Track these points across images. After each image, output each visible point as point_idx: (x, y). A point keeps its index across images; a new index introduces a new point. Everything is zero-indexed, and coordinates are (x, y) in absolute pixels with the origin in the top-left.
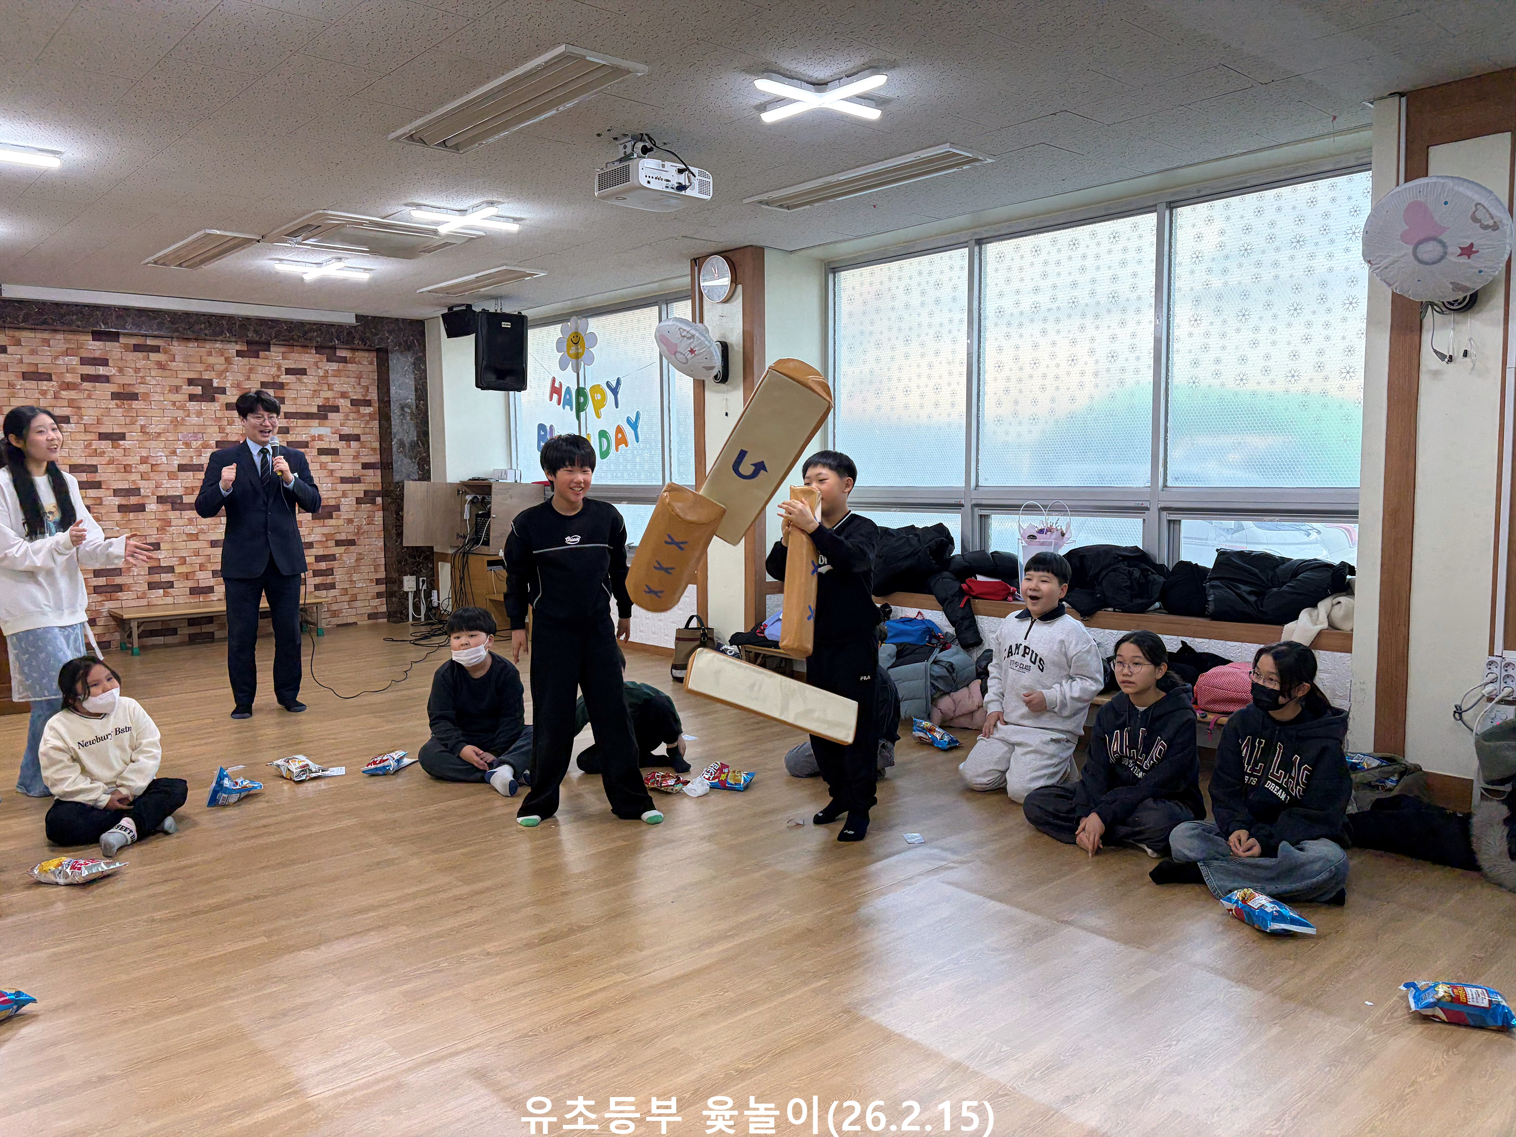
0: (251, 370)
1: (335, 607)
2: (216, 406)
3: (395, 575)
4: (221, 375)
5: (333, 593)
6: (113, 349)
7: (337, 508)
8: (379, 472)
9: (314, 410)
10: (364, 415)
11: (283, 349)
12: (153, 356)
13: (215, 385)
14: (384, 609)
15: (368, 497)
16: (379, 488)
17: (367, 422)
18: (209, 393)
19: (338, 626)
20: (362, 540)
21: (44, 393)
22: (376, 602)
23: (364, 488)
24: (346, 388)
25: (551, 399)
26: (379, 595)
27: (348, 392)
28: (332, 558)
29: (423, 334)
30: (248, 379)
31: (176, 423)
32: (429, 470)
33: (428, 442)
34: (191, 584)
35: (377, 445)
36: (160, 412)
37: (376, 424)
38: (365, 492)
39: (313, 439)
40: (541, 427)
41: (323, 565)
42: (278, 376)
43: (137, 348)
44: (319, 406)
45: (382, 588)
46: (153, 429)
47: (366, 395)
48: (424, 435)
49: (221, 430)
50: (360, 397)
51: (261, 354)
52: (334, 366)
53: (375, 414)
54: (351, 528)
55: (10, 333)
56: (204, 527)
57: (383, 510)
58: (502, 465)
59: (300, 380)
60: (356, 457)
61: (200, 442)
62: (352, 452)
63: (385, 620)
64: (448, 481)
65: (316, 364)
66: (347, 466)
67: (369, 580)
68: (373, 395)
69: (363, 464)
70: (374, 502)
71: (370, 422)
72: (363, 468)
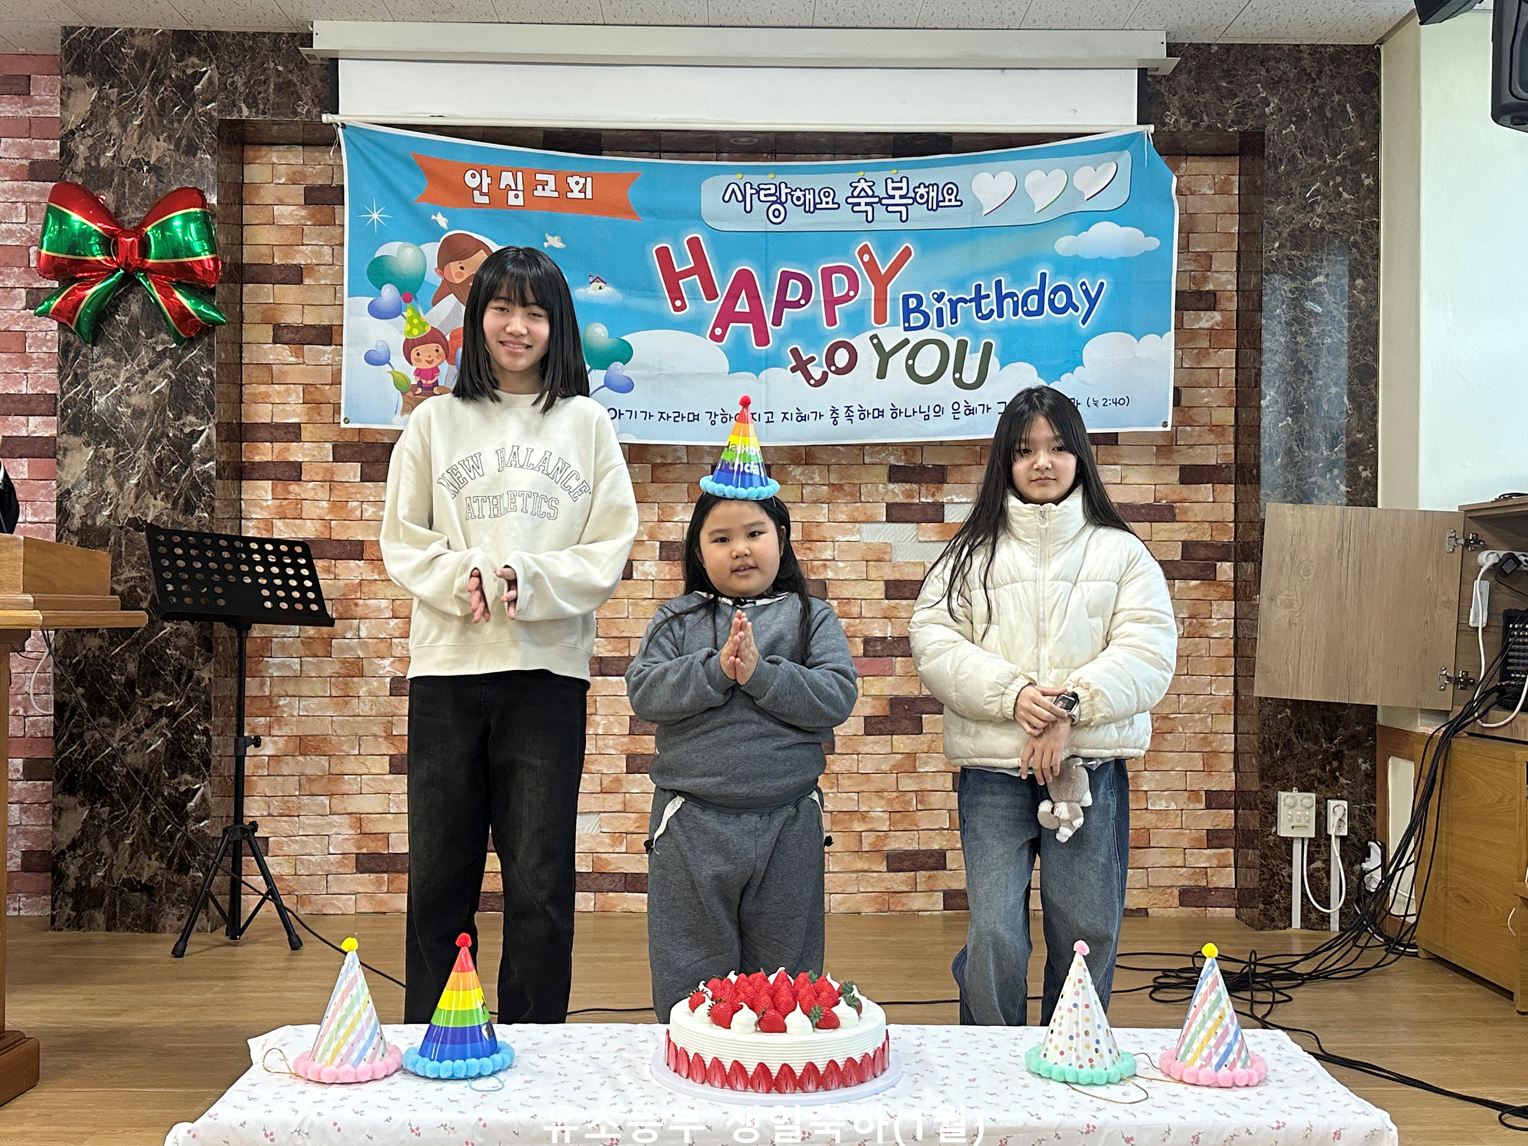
3: (1253, 784)
8: (1228, 492)
10: (1196, 333)
14: (1227, 879)
15: (1196, 561)
16: (1224, 537)
17: (1203, 354)
22: (1204, 858)
23: (1186, 536)
26: (1214, 839)
29: (1372, 83)
32: (1373, 483)
33: (1374, 399)
35: (1227, 416)
37: (1226, 357)
38: (1187, 545)
45: (1225, 819)
47: (1205, 279)
50: (1189, 285)
53: (1226, 330)
57: (1235, 599)
60: (1166, 449)
63: (1230, 912)
64: (1422, 508)
66: (1137, 475)
67: (1186, 794)
68: (1224, 277)
69: (1183, 468)
70: (1212, 576)
71: (1209, 354)
72: (1183, 481)
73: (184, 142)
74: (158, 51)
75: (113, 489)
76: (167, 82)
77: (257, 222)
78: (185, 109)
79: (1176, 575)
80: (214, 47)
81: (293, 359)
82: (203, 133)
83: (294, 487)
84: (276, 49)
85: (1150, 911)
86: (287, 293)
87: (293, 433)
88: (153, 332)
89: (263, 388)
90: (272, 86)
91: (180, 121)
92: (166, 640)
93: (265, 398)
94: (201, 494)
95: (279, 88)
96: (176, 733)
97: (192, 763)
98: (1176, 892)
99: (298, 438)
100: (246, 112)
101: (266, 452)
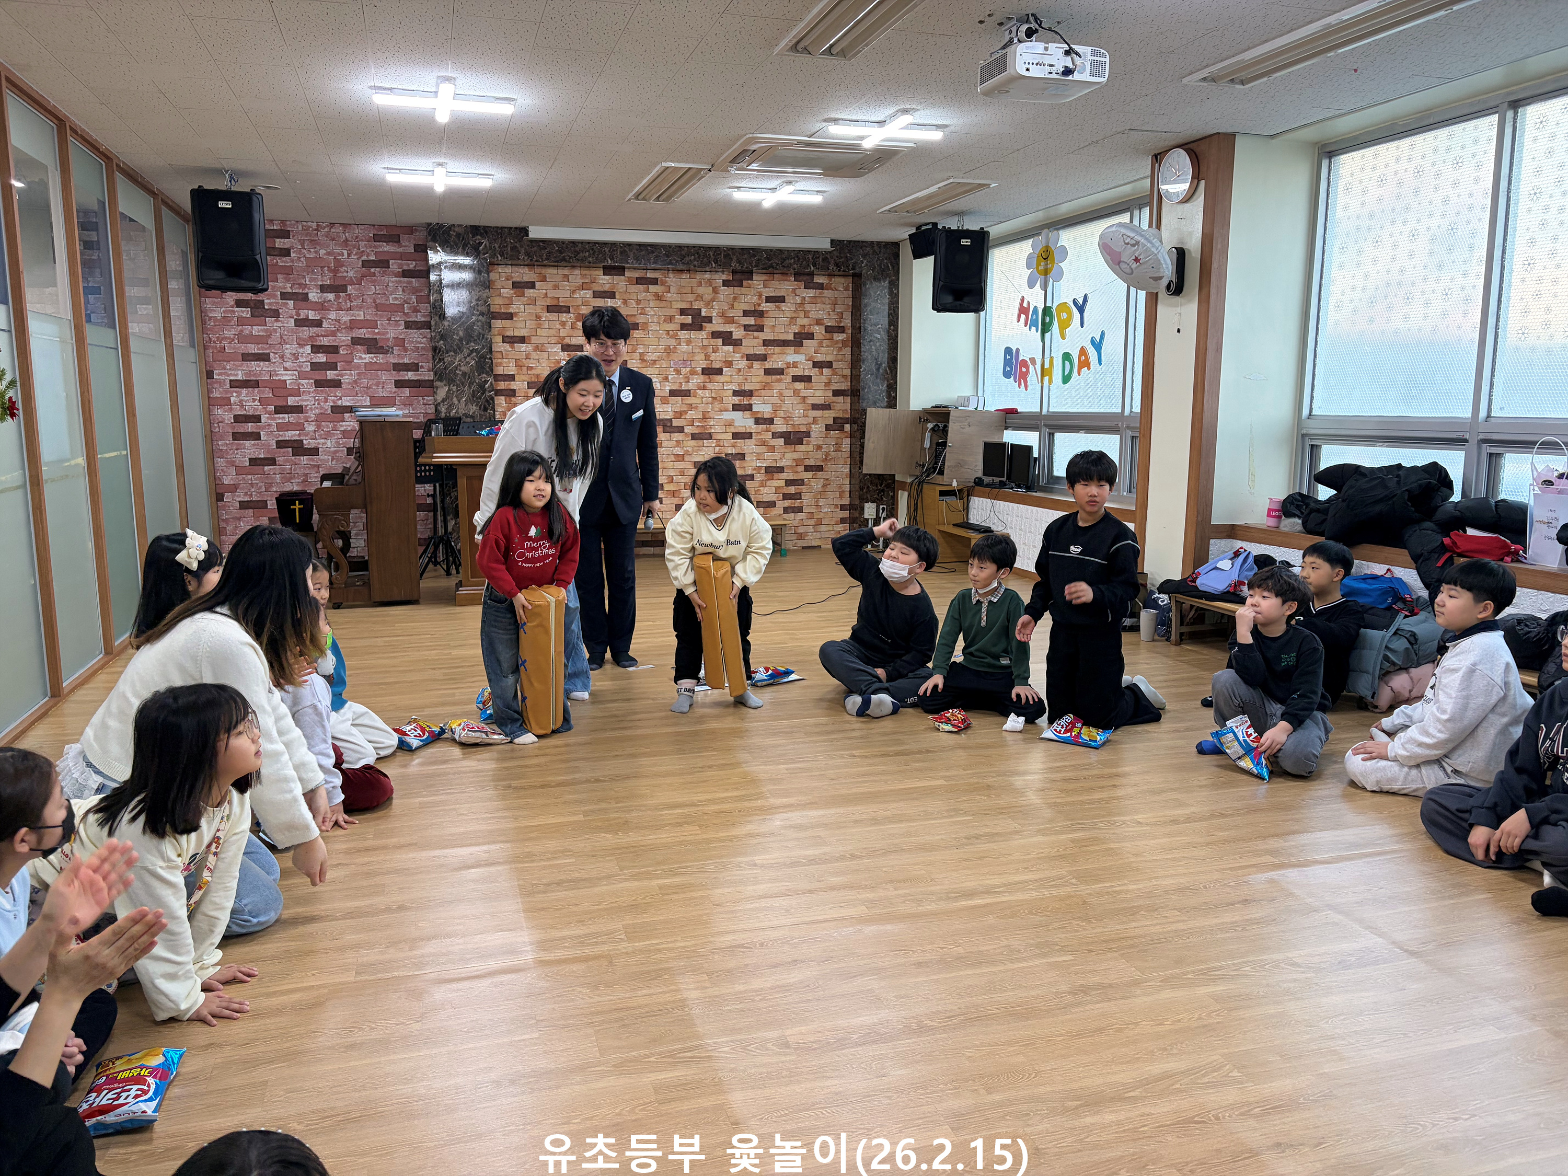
0: (735, 298)
1: (801, 530)
2: (703, 334)
3: (857, 502)
4: (708, 304)
5: (800, 516)
6: (618, 283)
7: (808, 434)
8: (848, 399)
9: (791, 337)
10: (837, 342)
11: (764, 277)
12: (653, 288)
13: (703, 314)
15: (837, 425)
16: (848, 416)
17: (840, 349)
18: (697, 322)
19: (803, 548)
20: (829, 466)
21: (563, 324)
22: (840, 527)
23: (834, 415)
24: (821, 315)
25: (1019, 320)
26: (843, 521)
27: (823, 319)
28: (800, 482)
29: (898, 256)
30: (732, 307)
31: (669, 351)
32: (895, 398)
33: (896, 368)
35: (847, 372)
36: (655, 341)
37: (848, 350)
38: (834, 418)
39: (788, 365)
40: (1008, 351)
41: (792, 490)
42: (759, 305)
43: (639, 281)
44: (795, 334)
45: (846, 514)
46: (650, 357)
47: (841, 322)
48: (893, 360)
49: (707, 357)
50: (835, 324)
51: (745, 283)
52: (811, 293)
53: (848, 340)
54: (820, 455)
55: (537, 270)
56: (690, 449)
58: (967, 391)
59: (778, 307)
60: (828, 384)
61: (688, 369)
62: (824, 379)
64: (912, 409)
65: (794, 291)
66: (818, 393)
67: (833, 506)
68: (847, 321)
69: (833, 391)
70: (843, 429)
71: (842, 349)
72: (834, 395)
74: (465, 235)
75: (456, 402)
76: (469, 247)
77: (494, 295)
79: (831, 429)
80: (487, 234)
81: (511, 349)
82: (483, 266)
83: (513, 399)
85: (821, 546)
86: (507, 323)
87: (512, 378)
89: (500, 360)
90: (510, 249)
93: (500, 364)
94: (489, 404)
99: (513, 380)
100: (500, 258)
101: (502, 385)
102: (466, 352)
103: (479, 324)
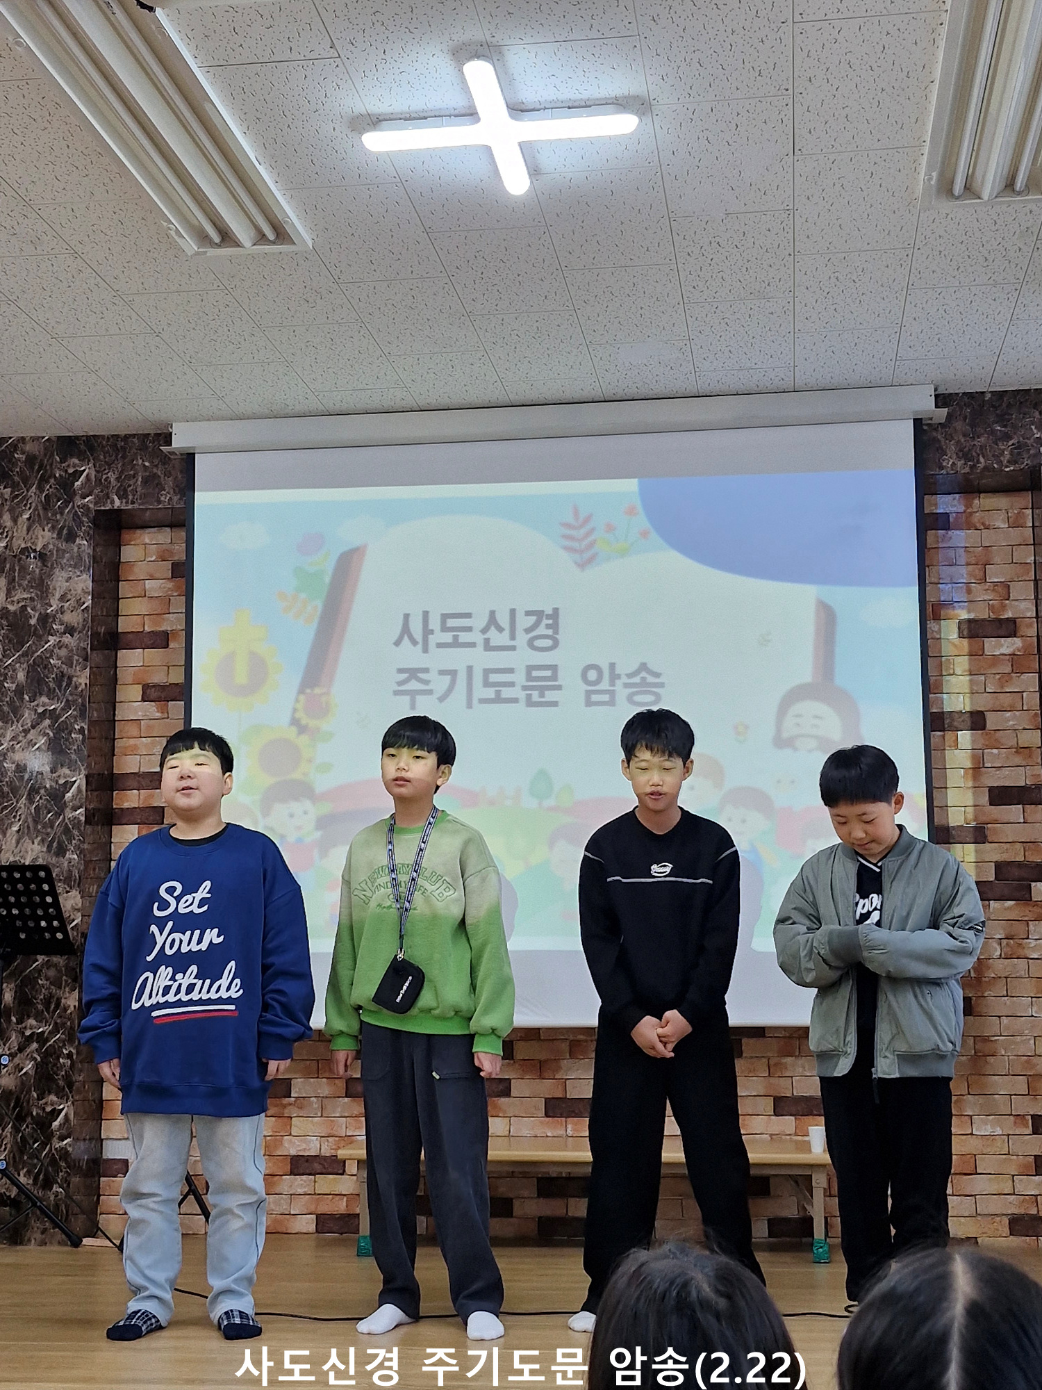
10: (997, 659)
15: (1008, 883)
17: (1005, 678)
20: (992, 1002)
22: (1034, 1185)
23: (997, 858)
34: (547, 1088)
35: (1034, 738)
37: (1031, 681)
38: (999, 866)
47: (1004, 607)
50: (985, 614)
53: (1027, 654)
60: (971, 772)
62: (961, 758)
67: (1012, 1117)
68: (1023, 605)
69: (991, 789)
70: (1027, 896)
71: (1012, 677)
72: (993, 803)
73: (65, 531)
74: (45, 455)
76: (52, 481)
77: (131, 596)
78: (66, 503)
79: (990, 896)
80: (92, 449)
81: (158, 715)
82: (82, 522)
84: (143, 448)
85: (979, 1240)
86: (153, 656)
88: (36, 695)
89: (132, 742)
90: (140, 479)
91: (62, 514)
92: (39, 971)
93: (133, 751)
94: (71, 838)
95: (146, 481)
96: (46, 1057)
97: (57, 1085)
98: (1006, 1221)
100: (117, 503)
101: (131, 799)
102: (28, 716)
103: (63, 652)
